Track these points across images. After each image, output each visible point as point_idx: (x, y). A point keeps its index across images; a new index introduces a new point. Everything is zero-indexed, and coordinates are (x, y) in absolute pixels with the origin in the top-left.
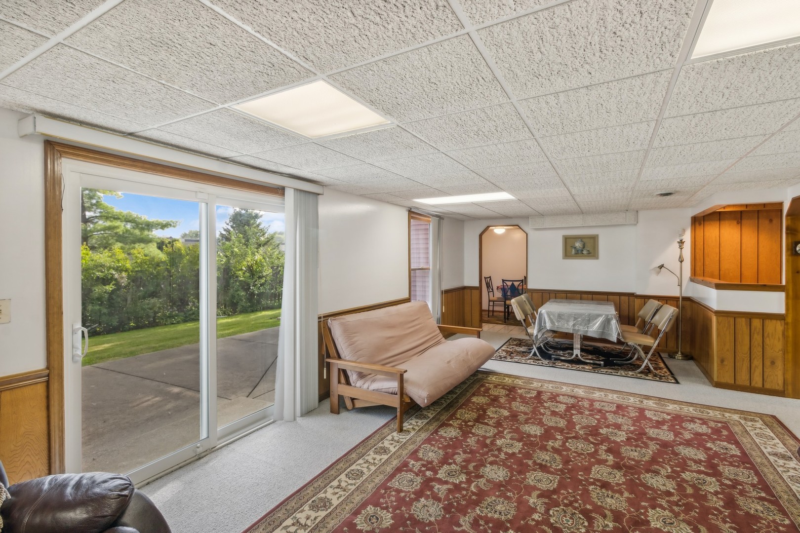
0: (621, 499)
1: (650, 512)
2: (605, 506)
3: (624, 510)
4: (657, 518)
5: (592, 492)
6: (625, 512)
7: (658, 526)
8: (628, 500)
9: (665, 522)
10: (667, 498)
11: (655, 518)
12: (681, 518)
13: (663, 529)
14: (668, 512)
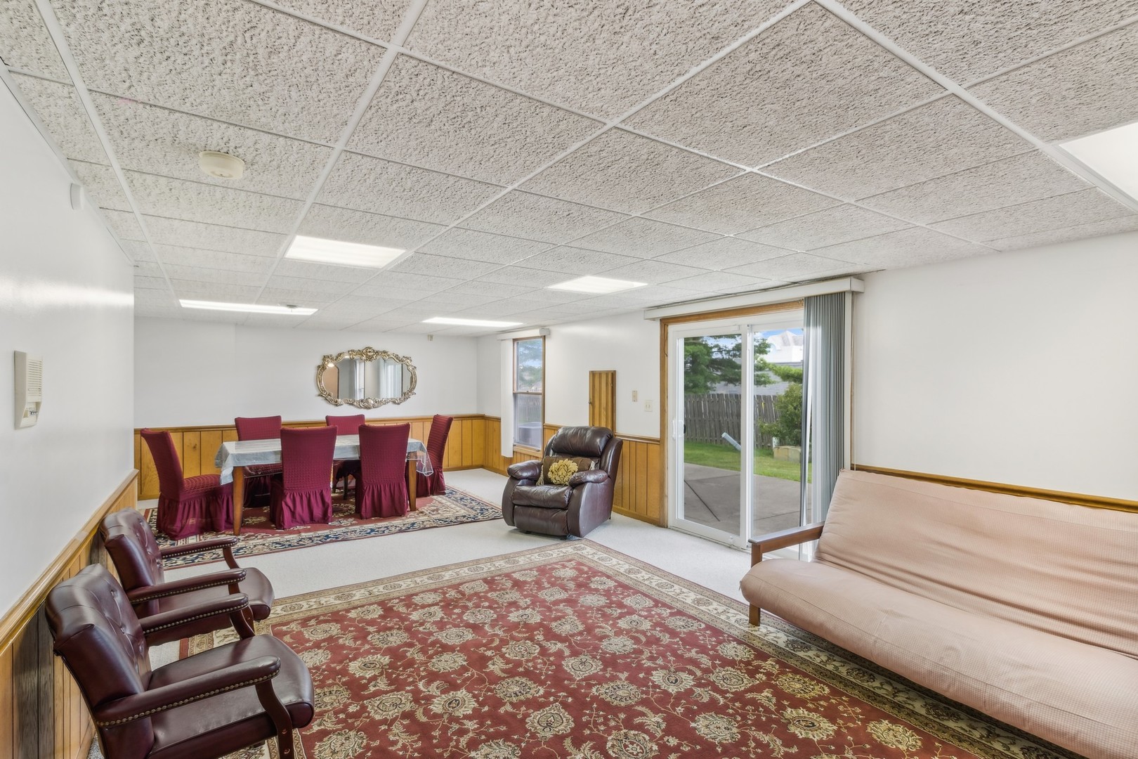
0: (508, 699)
1: (474, 703)
2: (511, 679)
3: (495, 688)
4: (465, 701)
5: (535, 685)
6: (493, 687)
7: (459, 692)
8: (500, 703)
9: (456, 700)
10: (471, 734)
11: (466, 699)
12: (446, 716)
13: (454, 693)
14: (460, 715)
